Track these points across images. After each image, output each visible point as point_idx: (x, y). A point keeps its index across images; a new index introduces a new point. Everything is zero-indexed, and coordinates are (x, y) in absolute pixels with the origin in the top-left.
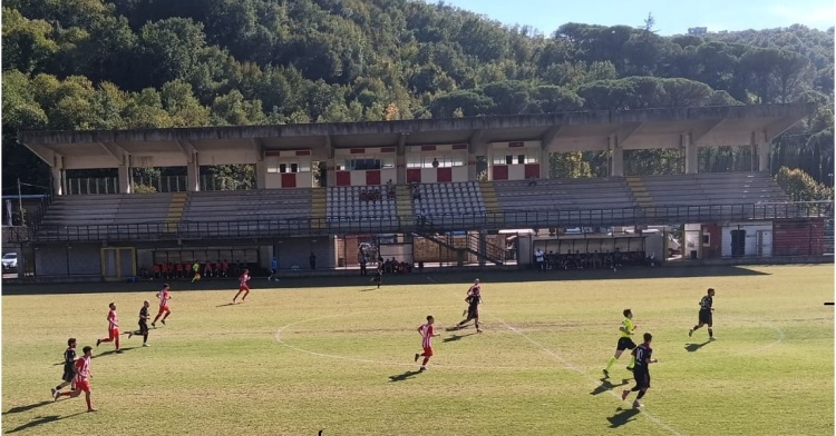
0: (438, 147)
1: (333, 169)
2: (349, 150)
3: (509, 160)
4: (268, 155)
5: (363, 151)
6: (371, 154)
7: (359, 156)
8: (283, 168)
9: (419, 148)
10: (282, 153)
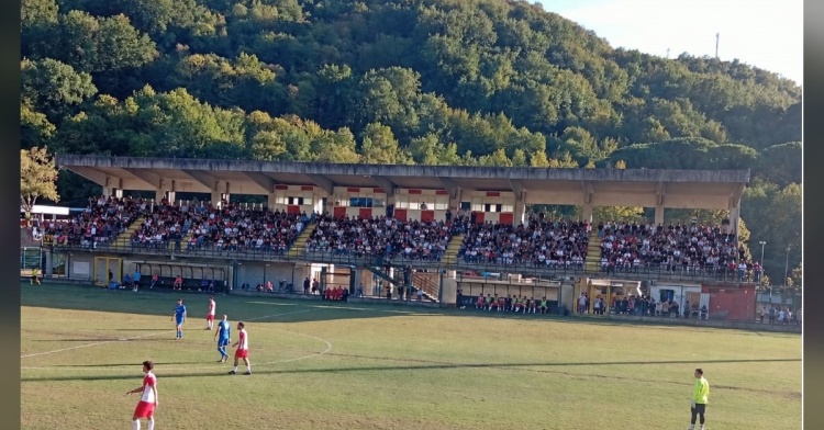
0: (423, 191)
1: (332, 204)
2: (346, 189)
3: (488, 208)
4: (278, 188)
5: (358, 191)
6: (364, 193)
7: (354, 195)
8: (291, 200)
9: (406, 191)
10: (291, 188)
